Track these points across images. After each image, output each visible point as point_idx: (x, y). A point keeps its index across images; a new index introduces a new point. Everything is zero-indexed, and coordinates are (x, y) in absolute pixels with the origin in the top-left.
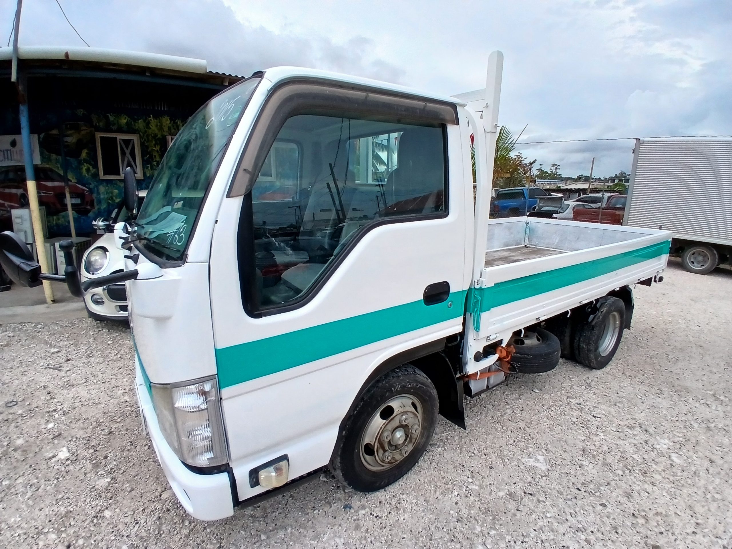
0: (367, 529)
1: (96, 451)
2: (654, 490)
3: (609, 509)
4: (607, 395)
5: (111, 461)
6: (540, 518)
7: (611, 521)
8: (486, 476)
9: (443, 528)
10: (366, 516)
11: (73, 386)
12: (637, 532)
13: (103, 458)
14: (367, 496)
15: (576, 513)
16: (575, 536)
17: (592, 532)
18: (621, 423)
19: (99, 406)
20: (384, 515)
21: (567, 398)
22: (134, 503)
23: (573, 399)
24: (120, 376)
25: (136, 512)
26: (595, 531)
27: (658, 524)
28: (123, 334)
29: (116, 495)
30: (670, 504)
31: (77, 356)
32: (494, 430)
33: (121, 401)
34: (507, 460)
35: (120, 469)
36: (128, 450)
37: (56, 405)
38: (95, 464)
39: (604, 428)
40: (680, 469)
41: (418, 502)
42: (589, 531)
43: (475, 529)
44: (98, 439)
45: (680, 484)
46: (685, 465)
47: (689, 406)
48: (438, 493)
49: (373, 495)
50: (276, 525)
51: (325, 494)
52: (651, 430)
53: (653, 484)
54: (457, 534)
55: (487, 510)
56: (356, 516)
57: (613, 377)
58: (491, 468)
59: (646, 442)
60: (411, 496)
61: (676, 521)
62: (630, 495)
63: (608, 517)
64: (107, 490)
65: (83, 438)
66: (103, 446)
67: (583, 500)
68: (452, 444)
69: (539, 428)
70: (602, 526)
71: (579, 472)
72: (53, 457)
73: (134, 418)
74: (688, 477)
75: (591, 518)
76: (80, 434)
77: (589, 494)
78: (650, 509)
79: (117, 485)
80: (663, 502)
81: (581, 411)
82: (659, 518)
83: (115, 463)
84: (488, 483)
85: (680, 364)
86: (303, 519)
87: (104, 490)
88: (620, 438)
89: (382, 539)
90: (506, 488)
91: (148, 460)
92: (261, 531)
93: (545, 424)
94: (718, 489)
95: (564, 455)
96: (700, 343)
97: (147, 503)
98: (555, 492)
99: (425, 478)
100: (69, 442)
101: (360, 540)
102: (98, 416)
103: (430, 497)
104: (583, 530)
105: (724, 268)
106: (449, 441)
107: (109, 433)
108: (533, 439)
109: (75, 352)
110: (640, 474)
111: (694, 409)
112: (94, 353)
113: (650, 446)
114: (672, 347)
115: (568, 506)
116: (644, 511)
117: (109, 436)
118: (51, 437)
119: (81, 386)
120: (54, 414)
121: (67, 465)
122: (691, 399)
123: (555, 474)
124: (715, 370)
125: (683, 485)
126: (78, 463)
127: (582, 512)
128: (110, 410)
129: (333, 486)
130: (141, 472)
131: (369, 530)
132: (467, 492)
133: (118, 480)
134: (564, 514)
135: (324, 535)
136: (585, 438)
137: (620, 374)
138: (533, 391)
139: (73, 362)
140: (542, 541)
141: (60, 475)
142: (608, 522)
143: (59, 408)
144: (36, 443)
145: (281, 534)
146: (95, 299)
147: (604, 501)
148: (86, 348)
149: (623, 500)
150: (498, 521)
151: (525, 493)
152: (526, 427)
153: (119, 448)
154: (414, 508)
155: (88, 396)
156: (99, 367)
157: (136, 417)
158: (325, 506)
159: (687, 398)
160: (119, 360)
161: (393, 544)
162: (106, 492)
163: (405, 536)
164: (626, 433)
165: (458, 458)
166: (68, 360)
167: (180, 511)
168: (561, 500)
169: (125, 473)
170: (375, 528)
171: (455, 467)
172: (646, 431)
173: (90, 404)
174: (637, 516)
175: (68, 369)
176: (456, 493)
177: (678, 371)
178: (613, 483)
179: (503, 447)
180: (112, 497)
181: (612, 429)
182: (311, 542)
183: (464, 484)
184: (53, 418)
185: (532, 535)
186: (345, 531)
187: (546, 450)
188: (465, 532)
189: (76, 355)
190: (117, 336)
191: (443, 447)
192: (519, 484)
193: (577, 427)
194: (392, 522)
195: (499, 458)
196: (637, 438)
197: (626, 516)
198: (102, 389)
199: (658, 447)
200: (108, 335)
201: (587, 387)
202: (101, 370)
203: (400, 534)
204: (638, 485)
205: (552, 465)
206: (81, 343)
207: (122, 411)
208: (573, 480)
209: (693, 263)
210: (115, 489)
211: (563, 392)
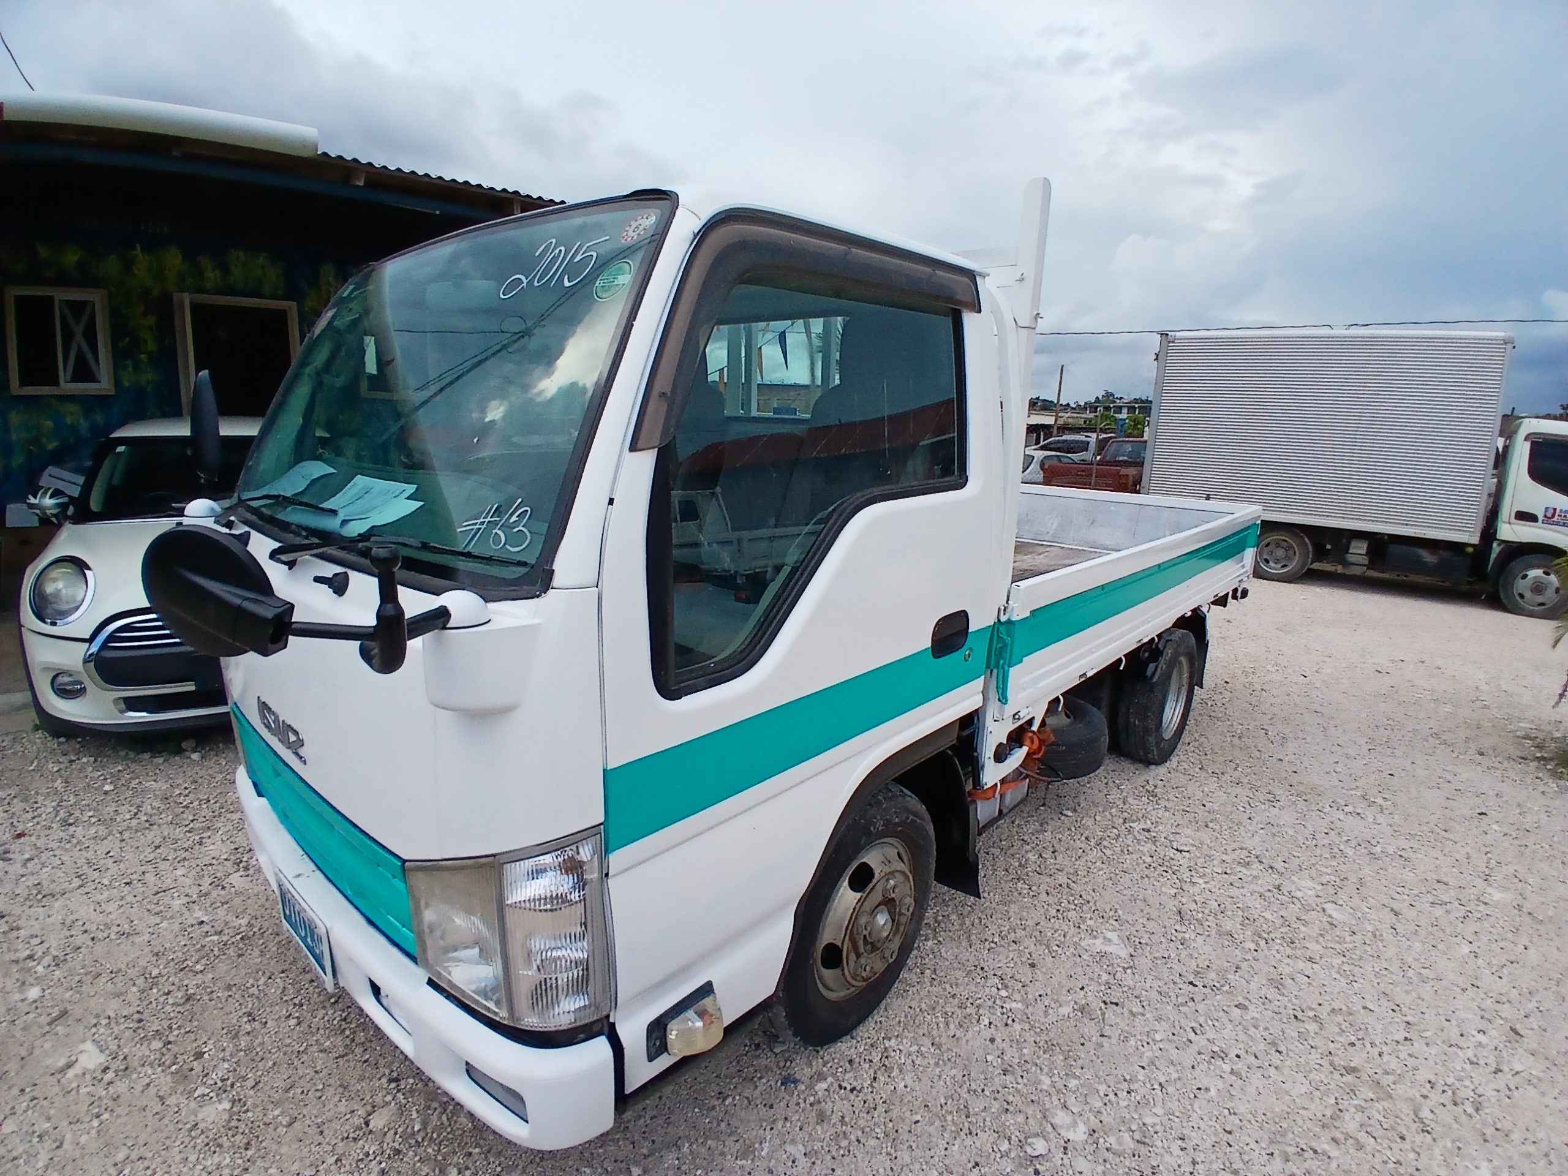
0: (843, 1117)
1: (170, 1043)
2: (1316, 970)
3: (1253, 1012)
4: (1188, 809)
5: (214, 1063)
6: (1145, 1044)
7: (1263, 1034)
8: (1028, 982)
9: (983, 1091)
10: (831, 1092)
11: (54, 896)
12: (1312, 1047)
13: (192, 1058)
14: (821, 1053)
15: (1201, 1025)
16: (1212, 1067)
17: (1238, 1056)
18: (1225, 857)
19: (137, 939)
20: (866, 1085)
21: (1125, 822)
22: (308, 1149)
23: (1134, 822)
24: (163, 866)
25: (321, 1168)
26: (1242, 1053)
27: (1340, 1029)
28: (134, 766)
29: (258, 1137)
30: (1351, 992)
31: (38, 823)
32: (1015, 894)
33: (189, 924)
34: (1056, 948)
35: (244, 1079)
36: (248, 1033)
37: (28, 943)
38: (177, 1072)
39: (1201, 870)
40: (1347, 929)
41: (922, 1048)
42: (1232, 1055)
43: (1040, 1082)
44: (163, 1016)
45: (1354, 957)
46: (1354, 922)
47: (1328, 819)
48: (952, 1026)
49: (832, 1049)
50: (653, 1141)
51: (734, 1064)
52: (1279, 865)
53: (1310, 960)
54: (1011, 1098)
55: (1049, 1043)
56: (812, 1095)
57: (1188, 777)
58: (1033, 965)
59: (1278, 888)
60: (905, 1041)
61: (1370, 1020)
62: (1281, 984)
63: (1256, 1027)
64: (230, 1129)
65: (125, 1016)
66: (183, 1031)
67: (1205, 1002)
68: (950, 931)
69: (1092, 881)
70: (1251, 1044)
71: (1184, 953)
72: (69, 1066)
73: (235, 959)
74: (1365, 943)
75: (1228, 1032)
76: (113, 1007)
77: (1212, 990)
78: (1320, 1005)
79: (250, 1114)
80: (1337, 990)
81: (1154, 843)
82: (1339, 1019)
83: (226, 1065)
84: (1037, 994)
85: (1291, 747)
86: (707, 1121)
87: (222, 1130)
88: (1231, 884)
89: (877, 1130)
90: (1070, 998)
91: (306, 1049)
92: (626, 1160)
93: (1101, 873)
94: (1423, 961)
95: (1151, 926)
96: (1313, 707)
97: (340, 1144)
98: (1154, 995)
99: (920, 1002)
100: (94, 1030)
101: (836, 1140)
102: (143, 963)
103: (940, 1036)
104: (1223, 1055)
105: (1321, 568)
106: (942, 925)
107: (188, 1000)
108: (1088, 902)
109: (29, 816)
110: (1285, 945)
111: (1338, 824)
112: (77, 813)
113: (1286, 893)
114: (1269, 716)
115: (1183, 1015)
116: (1311, 1009)
117: (188, 1007)
118: (45, 1019)
119: (72, 894)
120: (30, 965)
121: (108, 1084)
122: (1328, 806)
123: (1144, 963)
124: (1353, 754)
125: (1361, 958)
126: (135, 1076)
127: (1210, 1023)
128: (168, 945)
129: (746, 1046)
130: (300, 1078)
131: (846, 1119)
132: (1005, 1016)
133: (249, 1103)
134: (1182, 1031)
135: (761, 1143)
136: (1176, 891)
137: (1197, 770)
138: (1061, 813)
139: (33, 838)
140: (1160, 1084)
141: (99, 1106)
142: (1259, 1036)
143: (39, 951)
144: (13, 1037)
145: (673, 1159)
146: (62, 684)
147: (1241, 999)
148: (54, 804)
149: (1272, 993)
150: (1075, 1061)
151: (1105, 1002)
152: (1070, 882)
153: (225, 1031)
154: (917, 1062)
155: (101, 918)
156: (102, 849)
157: (240, 956)
158: (744, 1087)
159: (1321, 804)
160: (148, 828)
161: (901, 1138)
162: (230, 1133)
163: (918, 1117)
164: (1240, 875)
165: (968, 956)
166: (19, 836)
167: (425, 1151)
168: (1169, 1008)
169: (261, 1085)
170: (857, 1113)
171: (969, 973)
172: (1271, 868)
173: (113, 937)
174: (1302, 1019)
175: (27, 856)
176: (987, 1022)
177: (1292, 758)
178: (1244, 966)
179: (1042, 924)
180: (248, 1143)
181: (1215, 869)
182: (738, 1162)
183: (994, 1002)
184: (35, 976)
185: (1141, 1077)
186: (801, 1130)
187: (1116, 920)
188: (1025, 1090)
189: (35, 820)
190: (119, 771)
191: (935, 938)
192: (1090, 988)
193: (1156, 873)
194: (885, 1097)
195: (1040, 944)
196: (1260, 882)
197: (1285, 1020)
198: (130, 898)
199: (1299, 894)
200: (96, 769)
201: (1151, 798)
202: (111, 854)
203: (908, 1114)
204: (1288, 964)
205: (1136, 945)
206: (37, 793)
207: (199, 946)
208: (1178, 968)
209: (1267, 561)
210: (250, 1125)
211: (1113, 810)
